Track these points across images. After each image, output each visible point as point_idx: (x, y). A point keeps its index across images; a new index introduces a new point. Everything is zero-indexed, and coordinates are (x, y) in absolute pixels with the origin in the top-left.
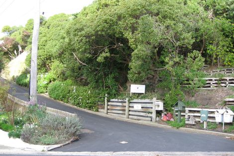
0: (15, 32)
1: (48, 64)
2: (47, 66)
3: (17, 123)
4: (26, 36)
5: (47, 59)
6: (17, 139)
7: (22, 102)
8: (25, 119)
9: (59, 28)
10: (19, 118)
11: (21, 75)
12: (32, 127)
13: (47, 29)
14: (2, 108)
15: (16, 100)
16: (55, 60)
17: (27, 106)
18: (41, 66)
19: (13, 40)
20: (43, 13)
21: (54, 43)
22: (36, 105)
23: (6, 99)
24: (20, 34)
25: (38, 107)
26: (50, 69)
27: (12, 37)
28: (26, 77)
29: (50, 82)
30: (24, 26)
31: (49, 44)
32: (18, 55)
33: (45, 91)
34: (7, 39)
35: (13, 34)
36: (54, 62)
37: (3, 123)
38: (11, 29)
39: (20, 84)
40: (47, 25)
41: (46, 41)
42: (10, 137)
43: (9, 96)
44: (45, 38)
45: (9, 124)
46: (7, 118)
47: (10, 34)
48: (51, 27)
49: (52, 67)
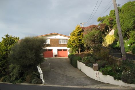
0: (105, 20)
1: (128, 34)
2: (128, 35)
3: (117, 71)
4: (111, 20)
5: (127, 31)
6: (120, 81)
7: (118, 59)
8: (121, 68)
9: (129, 11)
10: (118, 68)
11: (113, 43)
12: (127, 73)
13: (123, 14)
14: (107, 63)
15: (114, 58)
16: (132, 31)
17: (121, 61)
18: (124, 36)
19: (105, 25)
20: (119, 5)
21: (129, 21)
22: (126, 60)
23: (108, 58)
24: (107, 20)
25: (128, 61)
26: (130, 37)
27: (104, 23)
28: (116, 44)
29: (132, 44)
30: (109, 15)
31: (126, 22)
32: (109, 32)
33: (129, 50)
34: (101, 25)
35: (104, 21)
36: (131, 32)
37: (110, 72)
38: (102, 19)
39: (113, 48)
40: (122, 11)
41: (124, 21)
42: (115, 80)
43: (110, 56)
44: (122, 20)
45: (113, 72)
46: (111, 68)
47: (102, 21)
48: (124, 12)
49: (131, 35)
